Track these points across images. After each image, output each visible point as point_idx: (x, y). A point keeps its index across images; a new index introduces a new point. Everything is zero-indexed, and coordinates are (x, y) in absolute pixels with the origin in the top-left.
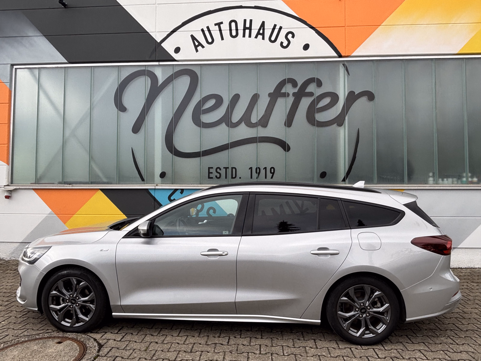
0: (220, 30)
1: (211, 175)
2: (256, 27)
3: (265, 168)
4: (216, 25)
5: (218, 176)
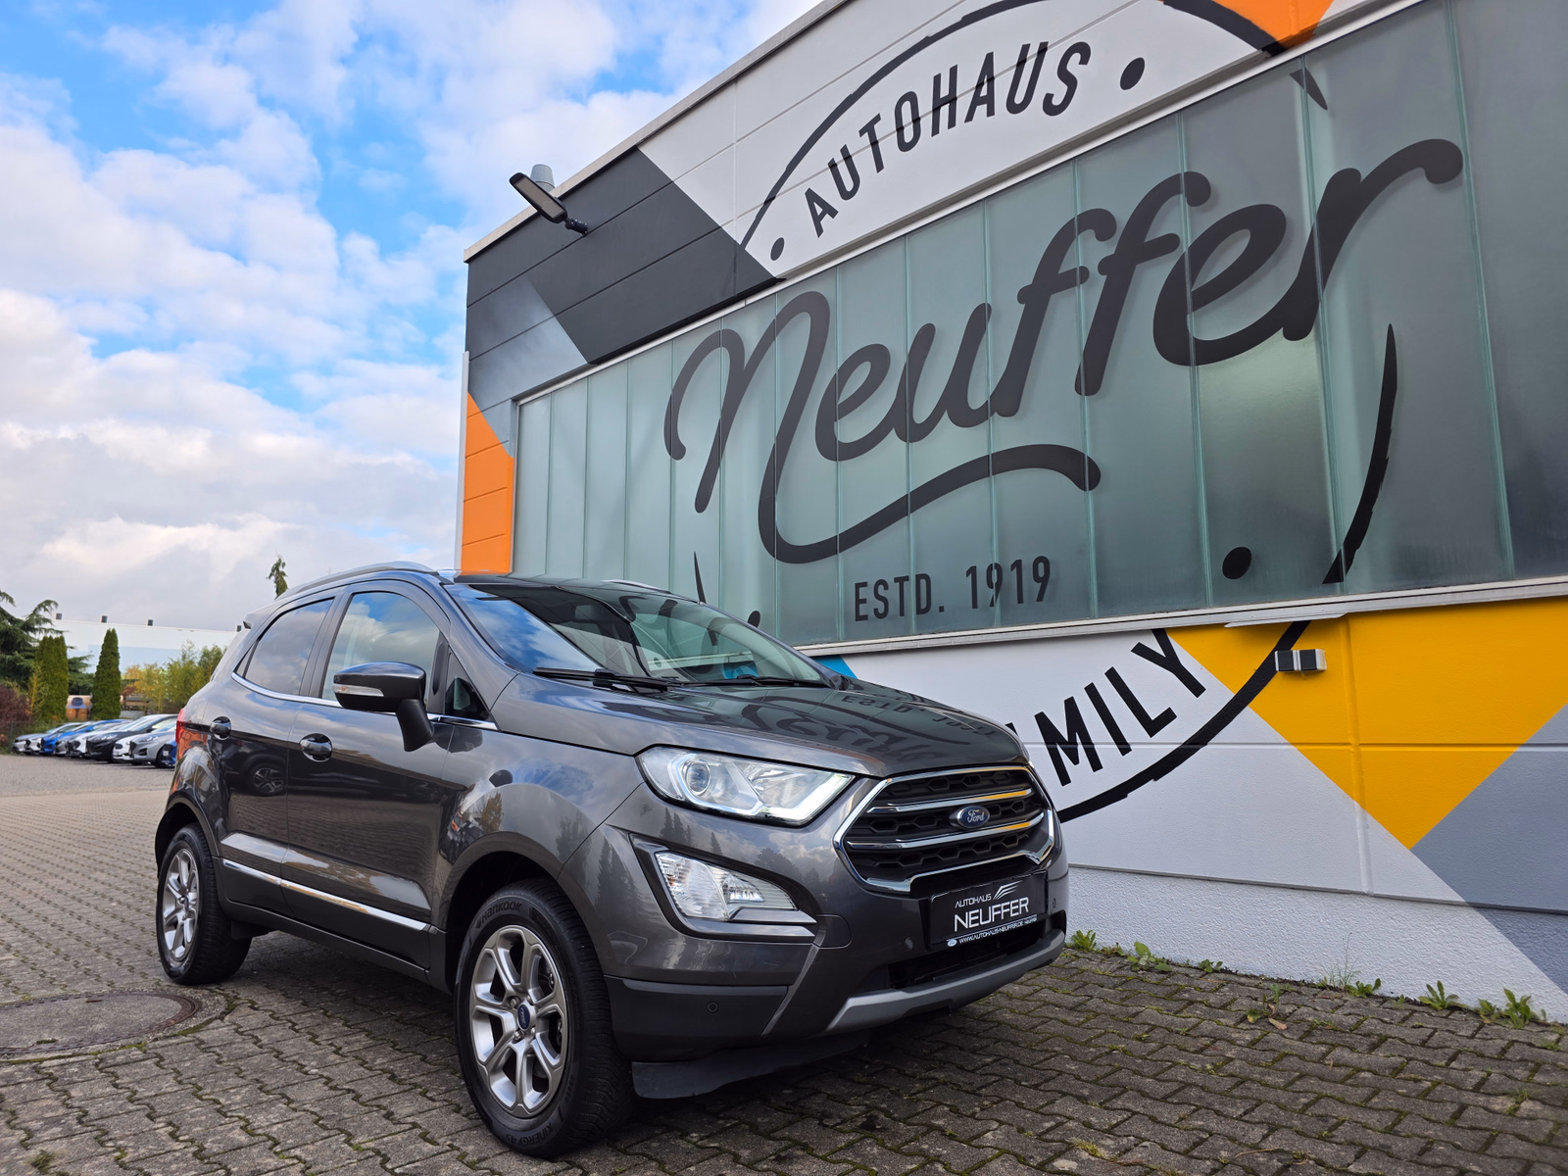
0: (874, 143)
1: (863, 610)
2: (967, 84)
3: (1017, 565)
4: (862, 133)
5: (881, 611)
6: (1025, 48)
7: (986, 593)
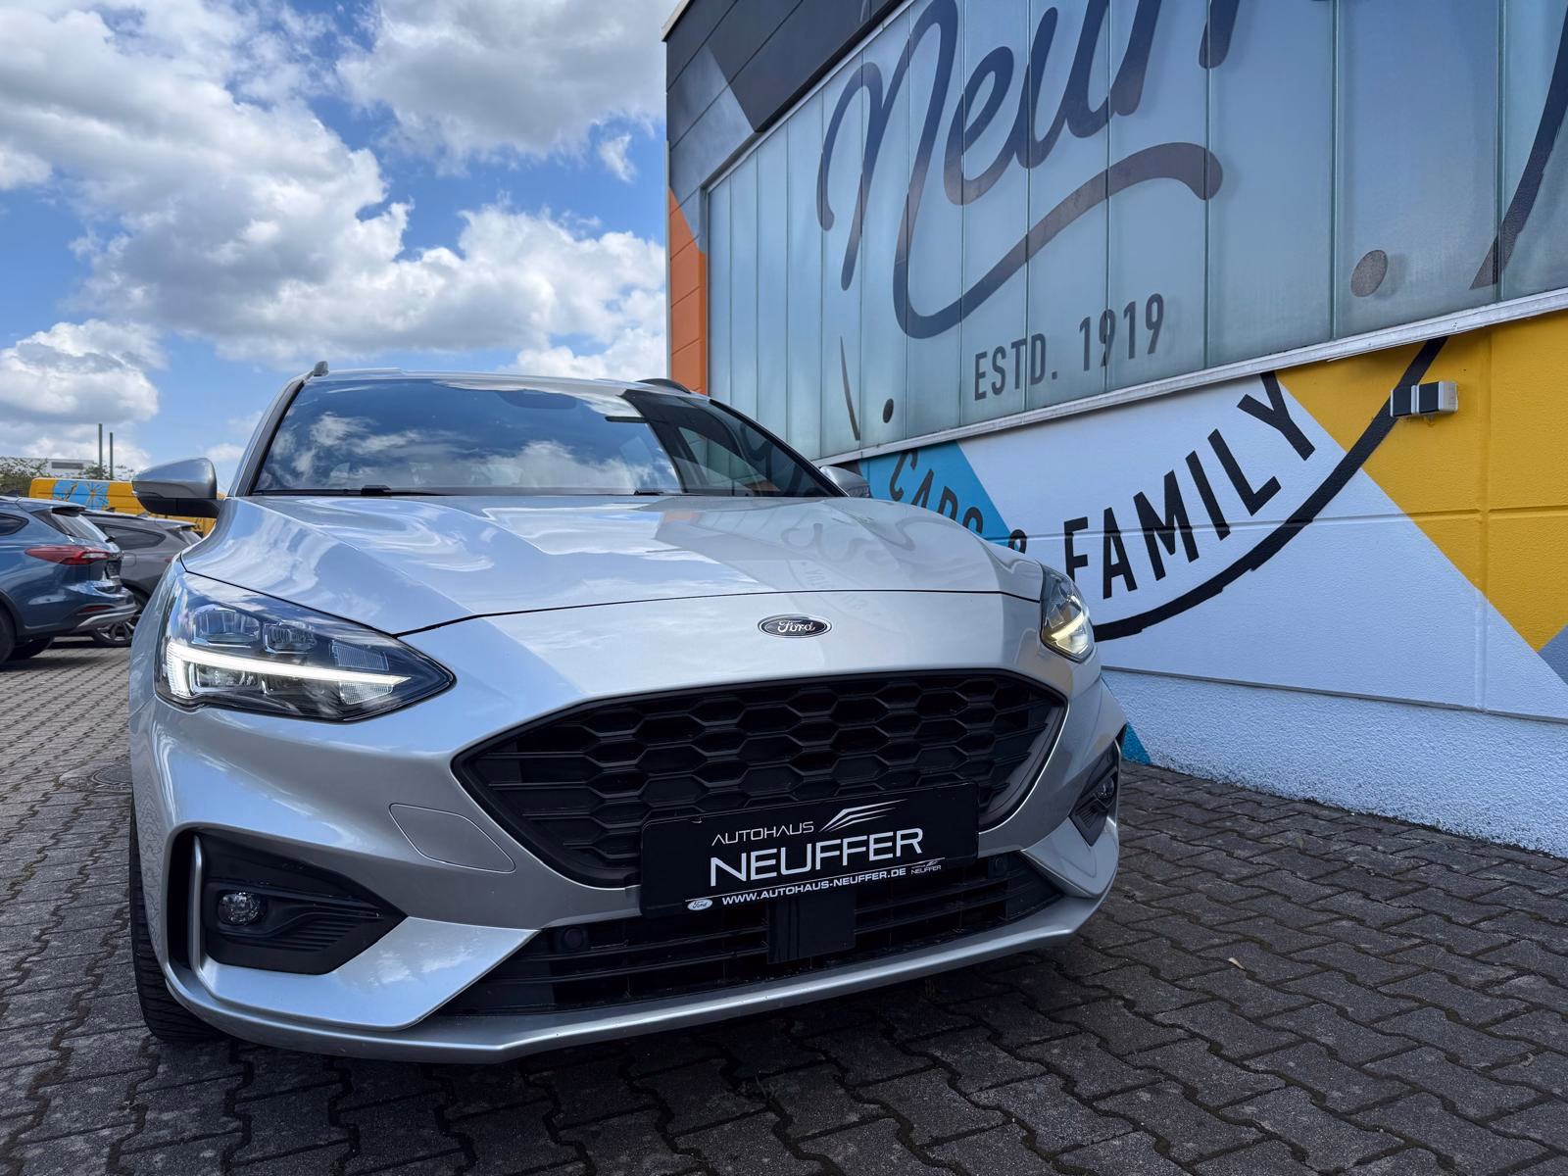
1: (985, 385)
3: (1131, 309)
5: (999, 382)
7: (1098, 349)
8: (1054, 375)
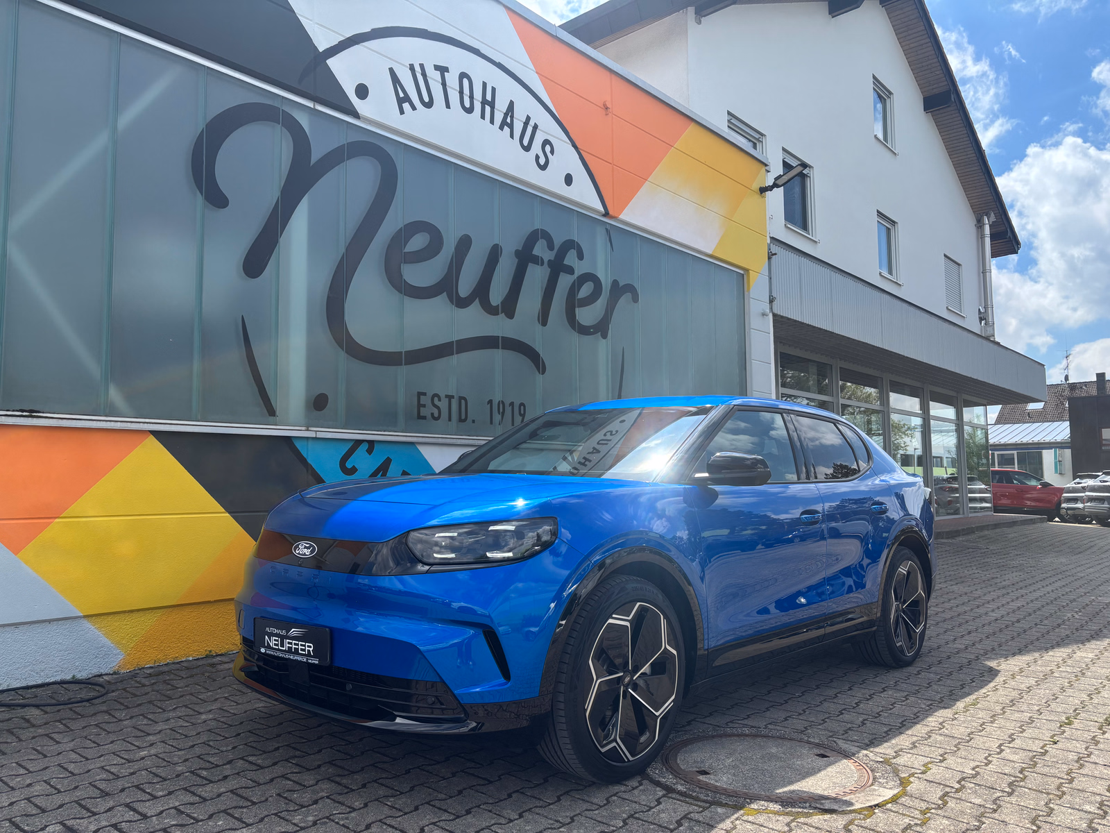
0: (444, 84)
1: (423, 412)
2: (501, 106)
3: (512, 404)
4: (437, 68)
5: (436, 415)
6: (528, 118)
7: (497, 417)
8: (473, 421)
